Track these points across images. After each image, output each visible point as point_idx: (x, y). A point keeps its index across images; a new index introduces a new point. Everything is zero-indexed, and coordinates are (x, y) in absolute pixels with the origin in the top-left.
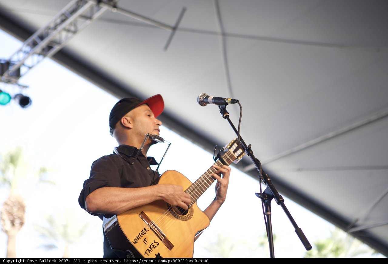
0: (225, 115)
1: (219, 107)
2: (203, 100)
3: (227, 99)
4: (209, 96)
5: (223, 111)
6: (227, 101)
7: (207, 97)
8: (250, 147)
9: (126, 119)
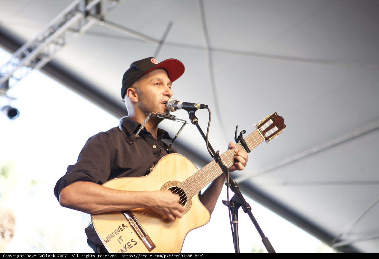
0: (194, 121)
1: (189, 113)
2: (173, 105)
3: (196, 105)
4: (179, 102)
5: (192, 117)
6: (196, 106)
7: (177, 102)
8: (218, 153)
9: (132, 91)
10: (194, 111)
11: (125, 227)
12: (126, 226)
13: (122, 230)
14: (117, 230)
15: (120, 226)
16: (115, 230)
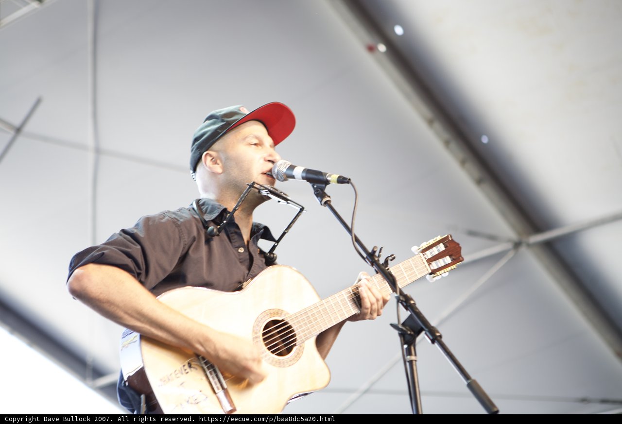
0: (324, 200)
1: (313, 186)
5: (320, 194)
6: (327, 178)
9: (211, 156)
10: (324, 185)
11: (192, 369)
12: (194, 368)
13: (187, 371)
14: (179, 371)
15: (184, 366)
16: (175, 371)
